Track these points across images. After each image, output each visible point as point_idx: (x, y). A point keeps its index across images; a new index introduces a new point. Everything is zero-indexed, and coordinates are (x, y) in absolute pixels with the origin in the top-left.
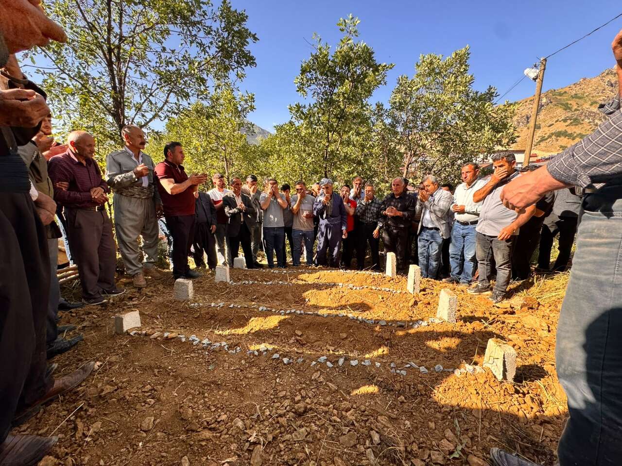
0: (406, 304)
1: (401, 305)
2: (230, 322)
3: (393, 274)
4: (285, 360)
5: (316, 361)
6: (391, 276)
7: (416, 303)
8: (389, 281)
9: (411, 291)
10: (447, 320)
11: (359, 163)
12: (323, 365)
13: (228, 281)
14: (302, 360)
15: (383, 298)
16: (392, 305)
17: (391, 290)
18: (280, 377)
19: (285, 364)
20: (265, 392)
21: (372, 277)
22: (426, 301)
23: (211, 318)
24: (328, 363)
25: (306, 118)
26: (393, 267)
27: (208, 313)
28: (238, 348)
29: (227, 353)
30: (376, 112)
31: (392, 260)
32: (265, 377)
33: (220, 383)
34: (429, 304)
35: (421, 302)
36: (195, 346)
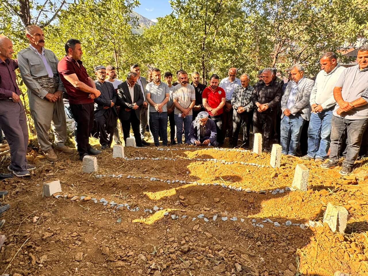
0: (268, 176)
1: (264, 177)
2: (128, 189)
3: (259, 151)
4: (173, 217)
5: (196, 217)
6: (257, 153)
7: (276, 175)
8: (256, 157)
9: (273, 165)
10: (299, 188)
11: (233, 52)
12: (201, 221)
13: (123, 157)
14: (185, 216)
15: (249, 171)
16: (257, 177)
17: (257, 165)
18: (170, 228)
19: (173, 219)
20: (159, 238)
21: (241, 154)
22: (285, 174)
23: (113, 186)
24: (206, 220)
25: (186, 12)
26: (259, 146)
27: (111, 182)
28: (137, 208)
29: (129, 211)
30: (250, 4)
31: (259, 140)
32: (158, 228)
33: (126, 231)
34: (287, 176)
35: (281, 174)
36: (104, 206)
